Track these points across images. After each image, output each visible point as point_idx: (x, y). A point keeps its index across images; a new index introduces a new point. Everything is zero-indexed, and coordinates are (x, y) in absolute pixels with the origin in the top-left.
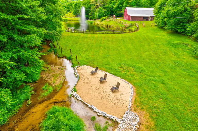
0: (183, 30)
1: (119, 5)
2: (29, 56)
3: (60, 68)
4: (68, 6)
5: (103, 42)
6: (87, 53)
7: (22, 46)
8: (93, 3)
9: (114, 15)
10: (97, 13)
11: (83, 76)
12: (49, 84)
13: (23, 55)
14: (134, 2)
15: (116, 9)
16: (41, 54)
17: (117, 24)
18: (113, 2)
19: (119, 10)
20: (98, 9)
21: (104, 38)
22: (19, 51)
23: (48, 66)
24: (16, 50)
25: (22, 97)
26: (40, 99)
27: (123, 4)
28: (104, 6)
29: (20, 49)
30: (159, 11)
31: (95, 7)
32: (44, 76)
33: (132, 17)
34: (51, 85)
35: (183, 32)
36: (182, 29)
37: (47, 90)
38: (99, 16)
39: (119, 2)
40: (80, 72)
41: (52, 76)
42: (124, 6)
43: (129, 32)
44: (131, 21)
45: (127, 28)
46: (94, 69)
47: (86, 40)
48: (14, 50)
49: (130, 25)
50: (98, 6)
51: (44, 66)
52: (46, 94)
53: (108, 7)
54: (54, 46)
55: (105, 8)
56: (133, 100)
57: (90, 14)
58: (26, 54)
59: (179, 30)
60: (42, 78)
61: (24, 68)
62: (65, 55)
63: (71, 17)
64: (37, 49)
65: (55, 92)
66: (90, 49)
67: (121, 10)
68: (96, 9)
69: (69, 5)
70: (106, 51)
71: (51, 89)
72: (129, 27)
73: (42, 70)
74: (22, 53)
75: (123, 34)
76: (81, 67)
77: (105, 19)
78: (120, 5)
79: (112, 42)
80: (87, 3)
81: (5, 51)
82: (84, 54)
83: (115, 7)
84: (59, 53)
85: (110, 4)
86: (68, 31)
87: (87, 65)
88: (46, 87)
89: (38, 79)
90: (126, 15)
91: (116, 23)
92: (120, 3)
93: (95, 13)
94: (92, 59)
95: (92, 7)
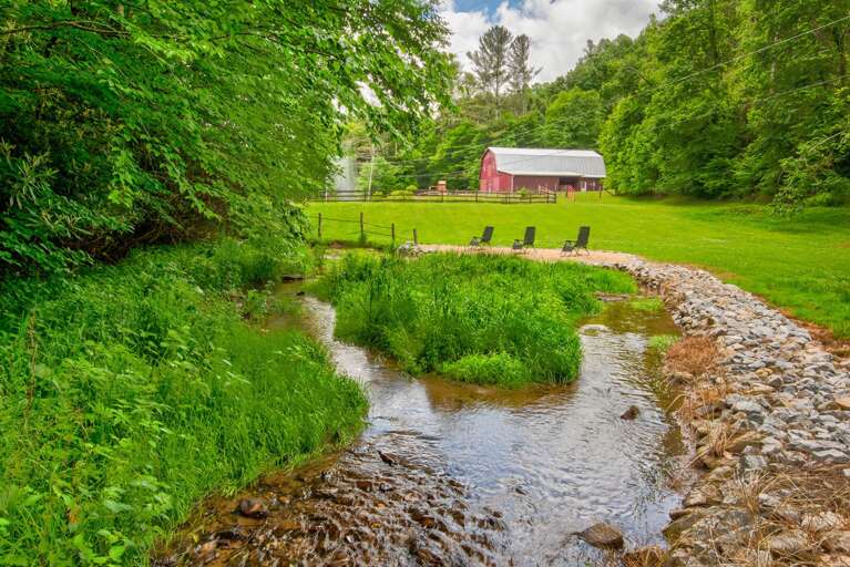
0: (723, 181)
1: (451, 151)
9: (441, 182)
10: (365, 178)
14: (510, 136)
15: (442, 166)
18: (427, 143)
30: (620, 141)
35: (721, 189)
36: (717, 177)
38: (375, 190)
39: (454, 138)
50: (368, 152)
55: (397, 162)
59: (710, 184)
67: (461, 169)
78: (455, 150)
83: (435, 158)
90: (489, 174)
92: (457, 144)
93: (358, 179)
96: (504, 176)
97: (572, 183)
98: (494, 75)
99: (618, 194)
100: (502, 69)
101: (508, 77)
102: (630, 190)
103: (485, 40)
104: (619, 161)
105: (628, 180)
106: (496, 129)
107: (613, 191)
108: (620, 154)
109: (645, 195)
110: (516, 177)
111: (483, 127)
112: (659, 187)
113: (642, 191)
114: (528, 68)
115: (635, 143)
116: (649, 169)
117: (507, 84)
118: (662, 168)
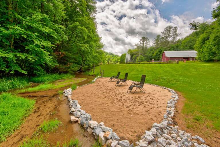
9: (153, 60)
30: (201, 46)
43: (168, 64)
90: (164, 57)
96: (167, 58)
97: (188, 59)
98: (168, 36)
99: (201, 61)
100: (170, 34)
101: (172, 36)
102: (205, 59)
103: (166, 29)
104: (201, 51)
105: (204, 57)
106: (168, 48)
107: (199, 60)
108: (201, 49)
109: (210, 61)
110: (170, 58)
111: (165, 47)
112: (216, 58)
113: (209, 60)
114: (177, 33)
115: (206, 45)
116: (212, 53)
117: (171, 38)
118: (217, 52)
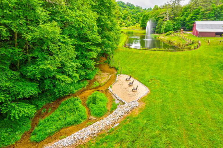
1: (192, 17)
2: (88, 63)
3: (108, 74)
4: (138, 16)
5: (150, 58)
6: (132, 66)
7: (86, 57)
8: (161, 16)
9: (182, 30)
10: (164, 26)
11: (120, 81)
12: (98, 82)
13: (86, 62)
14: (212, 13)
15: (189, 21)
16: (95, 63)
17: (179, 41)
18: (187, 14)
19: (192, 22)
20: (165, 23)
21: (153, 55)
22: (84, 60)
23: (101, 72)
24: (83, 59)
25: (82, 85)
26: (90, 88)
27: (198, 15)
28: (174, 18)
29: (85, 59)
31: (163, 20)
32: (96, 77)
33: (200, 32)
34: (99, 83)
37: (95, 84)
38: (165, 29)
39: (194, 13)
40: (120, 78)
41: (101, 78)
42: (198, 18)
43: (183, 51)
44: (198, 37)
45: (187, 45)
46: (129, 77)
47: (136, 56)
48: (82, 59)
49: (192, 42)
50: (166, 18)
51: (98, 72)
52: (95, 86)
53: (178, 20)
54: (110, 58)
55: (175, 20)
56: (142, 97)
57: (157, 27)
58: (87, 62)
60: (95, 78)
61: (85, 70)
62: (115, 66)
63: (138, 30)
64: (94, 60)
65: (100, 86)
66: (136, 63)
68: (164, 22)
69: (140, 15)
70: (148, 66)
71: (98, 84)
72: (191, 44)
73: (96, 74)
74: (85, 61)
75: (175, 52)
76: (122, 75)
77: (170, 34)
78: (194, 17)
79: (158, 59)
80: (155, 16)
81: (78, 60)
82: (129, 67)
83: (187, 19)
84: (111, 64)
85: (182, 16)
86: (125, 47)
87: (127, 75)
88: (95, 83)
89: (92, 78)
91: (179, 39)
92: (195, 15)
93: (162, 26)
94: (133, 71)
95: (161, 20)
96: (197, 31)
